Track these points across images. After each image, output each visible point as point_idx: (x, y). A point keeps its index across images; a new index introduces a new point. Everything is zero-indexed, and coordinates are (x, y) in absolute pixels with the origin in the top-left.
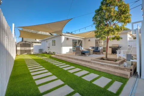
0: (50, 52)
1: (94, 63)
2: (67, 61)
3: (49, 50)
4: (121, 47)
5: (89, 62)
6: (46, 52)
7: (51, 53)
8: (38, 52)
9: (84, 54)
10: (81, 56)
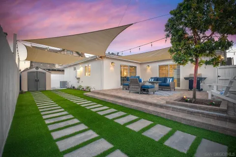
0: (80, 86)
1: (174, 109)
2: (118, 104)
3: (78, 82)
4: (205, 78)
5: (161, 106)
6: (74, 87)
7: (83, 88)
8: (59, 86)
9: (144, 90)
10: (141, 93)
